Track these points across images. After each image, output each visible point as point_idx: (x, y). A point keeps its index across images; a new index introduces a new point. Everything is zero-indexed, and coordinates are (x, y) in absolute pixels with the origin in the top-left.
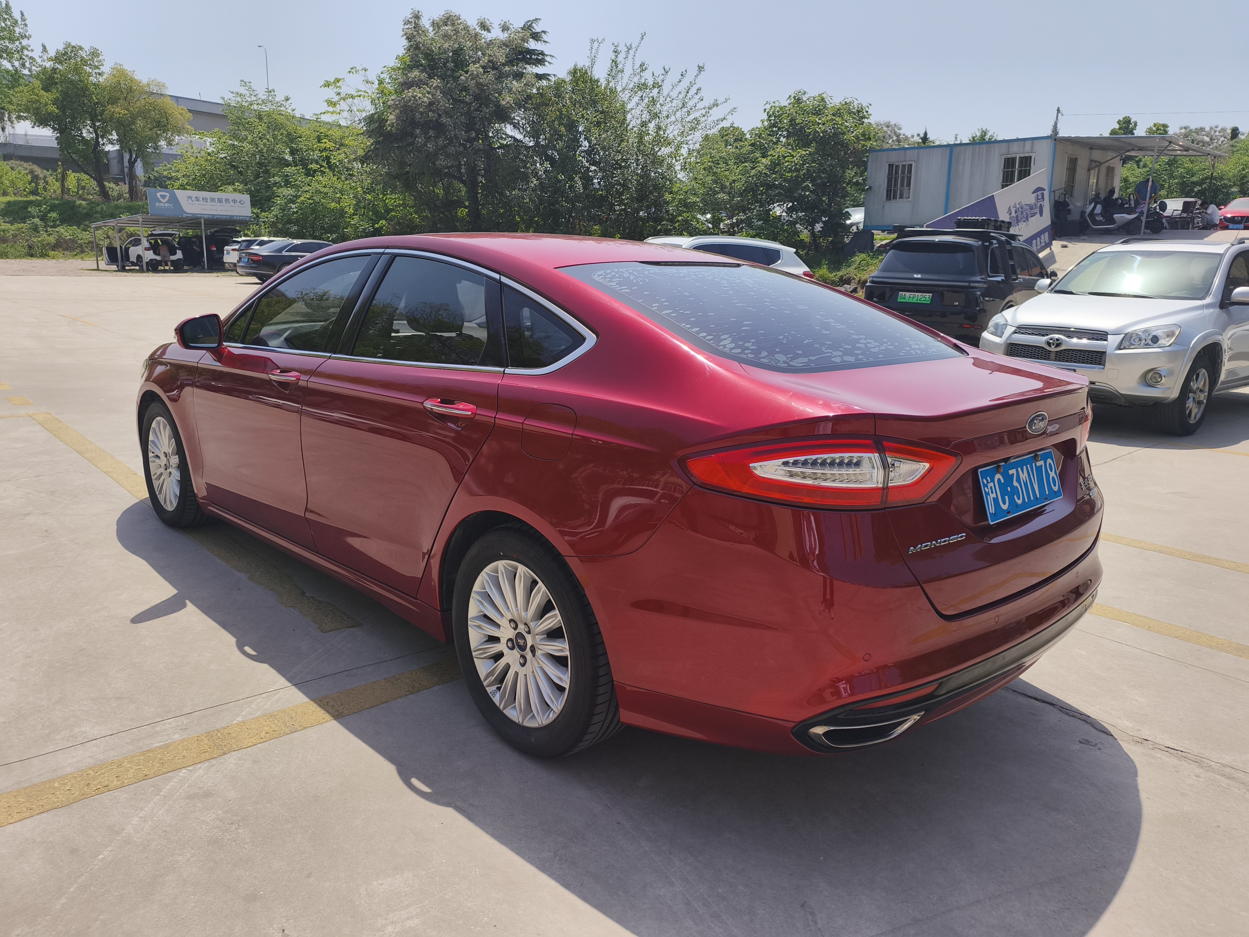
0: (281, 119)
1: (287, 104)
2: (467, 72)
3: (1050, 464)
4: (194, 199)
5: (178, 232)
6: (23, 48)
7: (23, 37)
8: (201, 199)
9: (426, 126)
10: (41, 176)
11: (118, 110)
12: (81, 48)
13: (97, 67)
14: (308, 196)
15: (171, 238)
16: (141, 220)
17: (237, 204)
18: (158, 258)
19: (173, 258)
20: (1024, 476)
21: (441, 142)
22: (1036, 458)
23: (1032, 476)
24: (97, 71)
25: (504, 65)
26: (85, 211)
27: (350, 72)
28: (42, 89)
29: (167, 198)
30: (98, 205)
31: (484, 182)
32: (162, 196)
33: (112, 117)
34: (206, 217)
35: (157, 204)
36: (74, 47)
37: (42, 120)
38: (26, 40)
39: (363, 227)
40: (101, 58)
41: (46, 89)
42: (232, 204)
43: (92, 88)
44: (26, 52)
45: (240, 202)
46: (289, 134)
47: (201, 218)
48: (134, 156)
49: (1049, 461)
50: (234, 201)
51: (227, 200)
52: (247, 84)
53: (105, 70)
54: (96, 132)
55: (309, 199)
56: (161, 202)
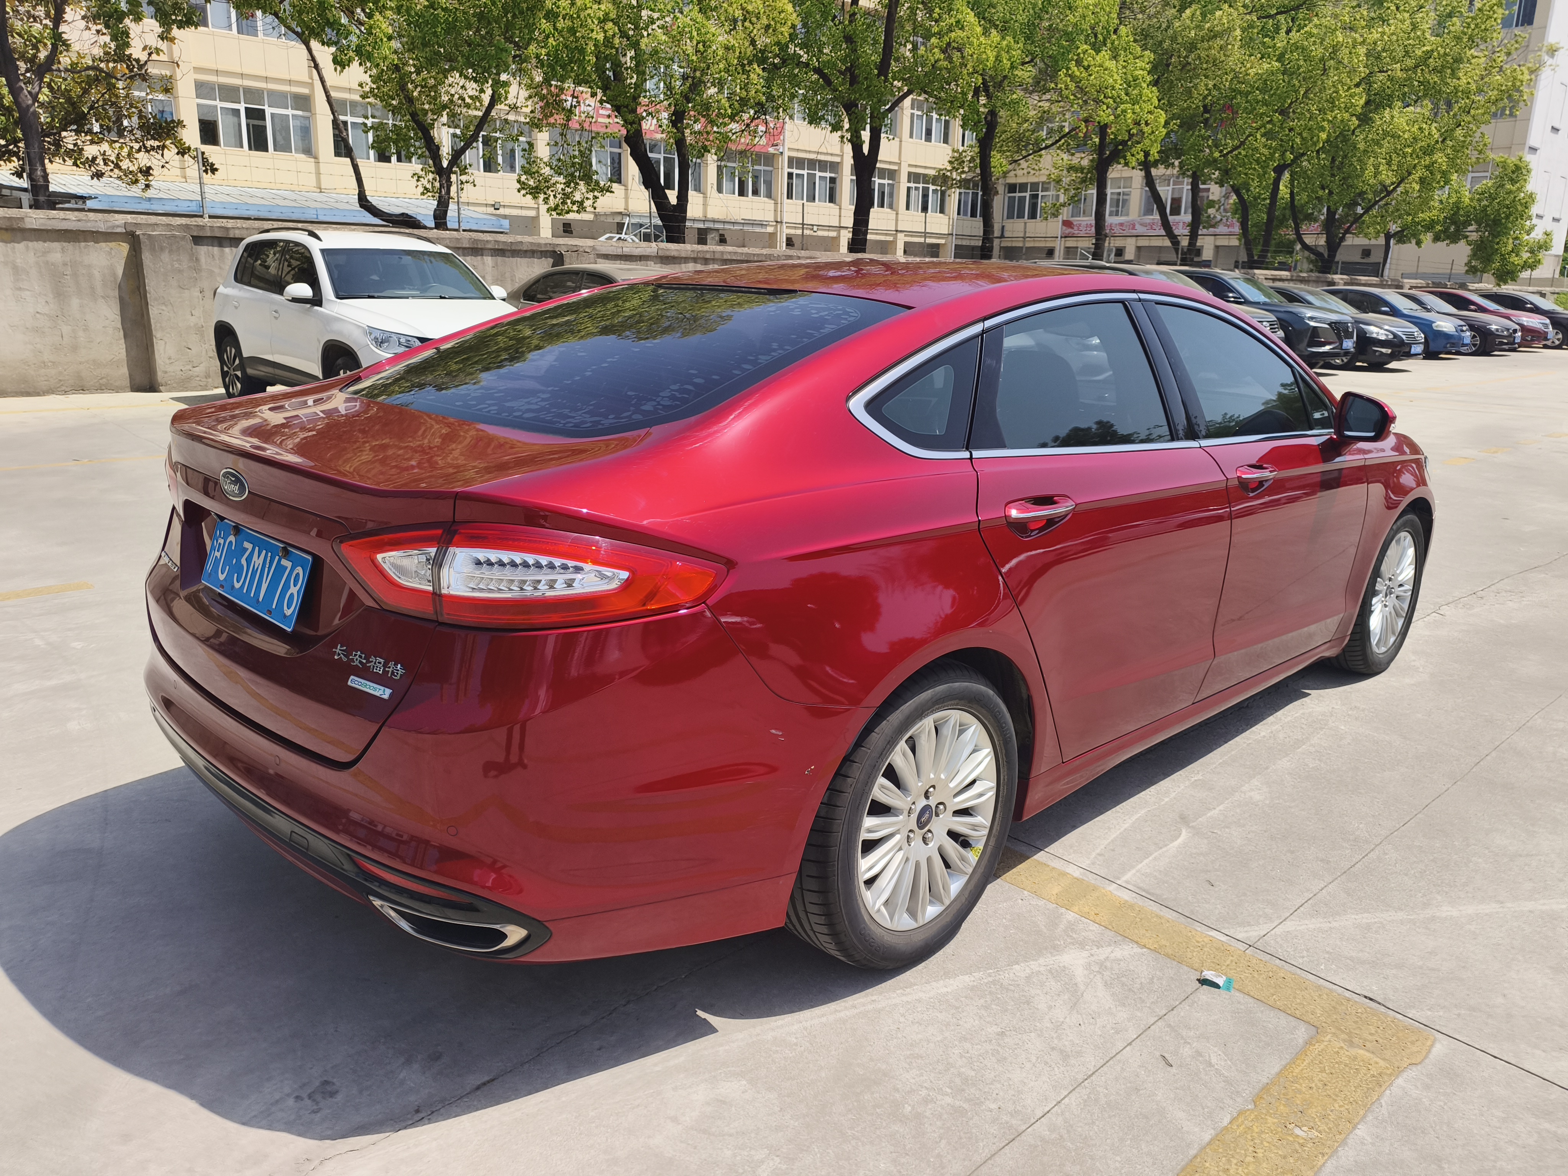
3: (298, 574)
20: (258, 561)
22: (286, 553)
23: (266, 569)
49: (299, 570)
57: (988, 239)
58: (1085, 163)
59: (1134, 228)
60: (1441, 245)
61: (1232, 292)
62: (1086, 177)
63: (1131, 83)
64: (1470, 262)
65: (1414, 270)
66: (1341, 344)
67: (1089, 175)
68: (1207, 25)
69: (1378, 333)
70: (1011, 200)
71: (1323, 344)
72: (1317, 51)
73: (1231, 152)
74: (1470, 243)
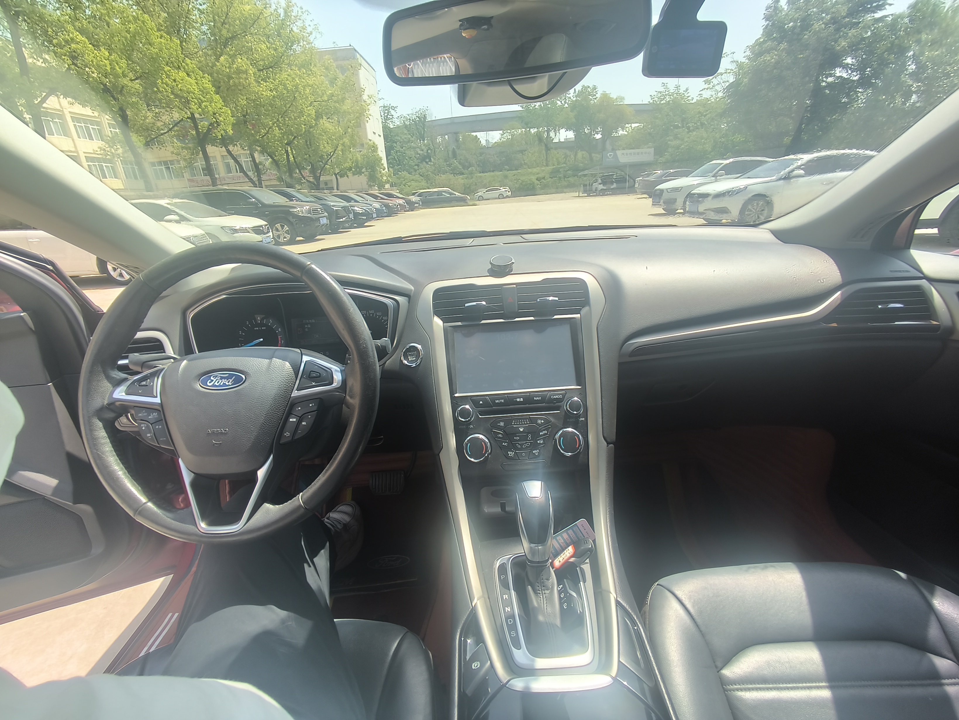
4: (625, 154)
5: (615, 173)
8: (628, 154)
10: (569, 155)
11: (602, 115)
12: (589, 87)
16: (598, 169)
18: (605, 188)
24: (595, 97)
25: (844, 18)
28: (570, 111)
29: (612, 156)
31: (809, 116)
32: (610, 155)
33: (598, 120)
34: (630, 163)
35: (607, 160)
36: (586, 87)
40: (597, 90)
41: (572, 111)
42: (644, 154)
43: (591, 107)
45: (648, 153)
47: (628, 164)
48: (606, 138)
50: (646, 153)
51: (642, 153)
52: (665, 85)
53: (598, 96)
54: (591, 129)
55: (686, 146)
56: (609, 158)
59: (225, 180)
60: (357, 176)
61: (294, 198)
64: (368, 182)
71: (342, 217)
72: (290, 87)
73: (264, 136)
74: (365, 176)
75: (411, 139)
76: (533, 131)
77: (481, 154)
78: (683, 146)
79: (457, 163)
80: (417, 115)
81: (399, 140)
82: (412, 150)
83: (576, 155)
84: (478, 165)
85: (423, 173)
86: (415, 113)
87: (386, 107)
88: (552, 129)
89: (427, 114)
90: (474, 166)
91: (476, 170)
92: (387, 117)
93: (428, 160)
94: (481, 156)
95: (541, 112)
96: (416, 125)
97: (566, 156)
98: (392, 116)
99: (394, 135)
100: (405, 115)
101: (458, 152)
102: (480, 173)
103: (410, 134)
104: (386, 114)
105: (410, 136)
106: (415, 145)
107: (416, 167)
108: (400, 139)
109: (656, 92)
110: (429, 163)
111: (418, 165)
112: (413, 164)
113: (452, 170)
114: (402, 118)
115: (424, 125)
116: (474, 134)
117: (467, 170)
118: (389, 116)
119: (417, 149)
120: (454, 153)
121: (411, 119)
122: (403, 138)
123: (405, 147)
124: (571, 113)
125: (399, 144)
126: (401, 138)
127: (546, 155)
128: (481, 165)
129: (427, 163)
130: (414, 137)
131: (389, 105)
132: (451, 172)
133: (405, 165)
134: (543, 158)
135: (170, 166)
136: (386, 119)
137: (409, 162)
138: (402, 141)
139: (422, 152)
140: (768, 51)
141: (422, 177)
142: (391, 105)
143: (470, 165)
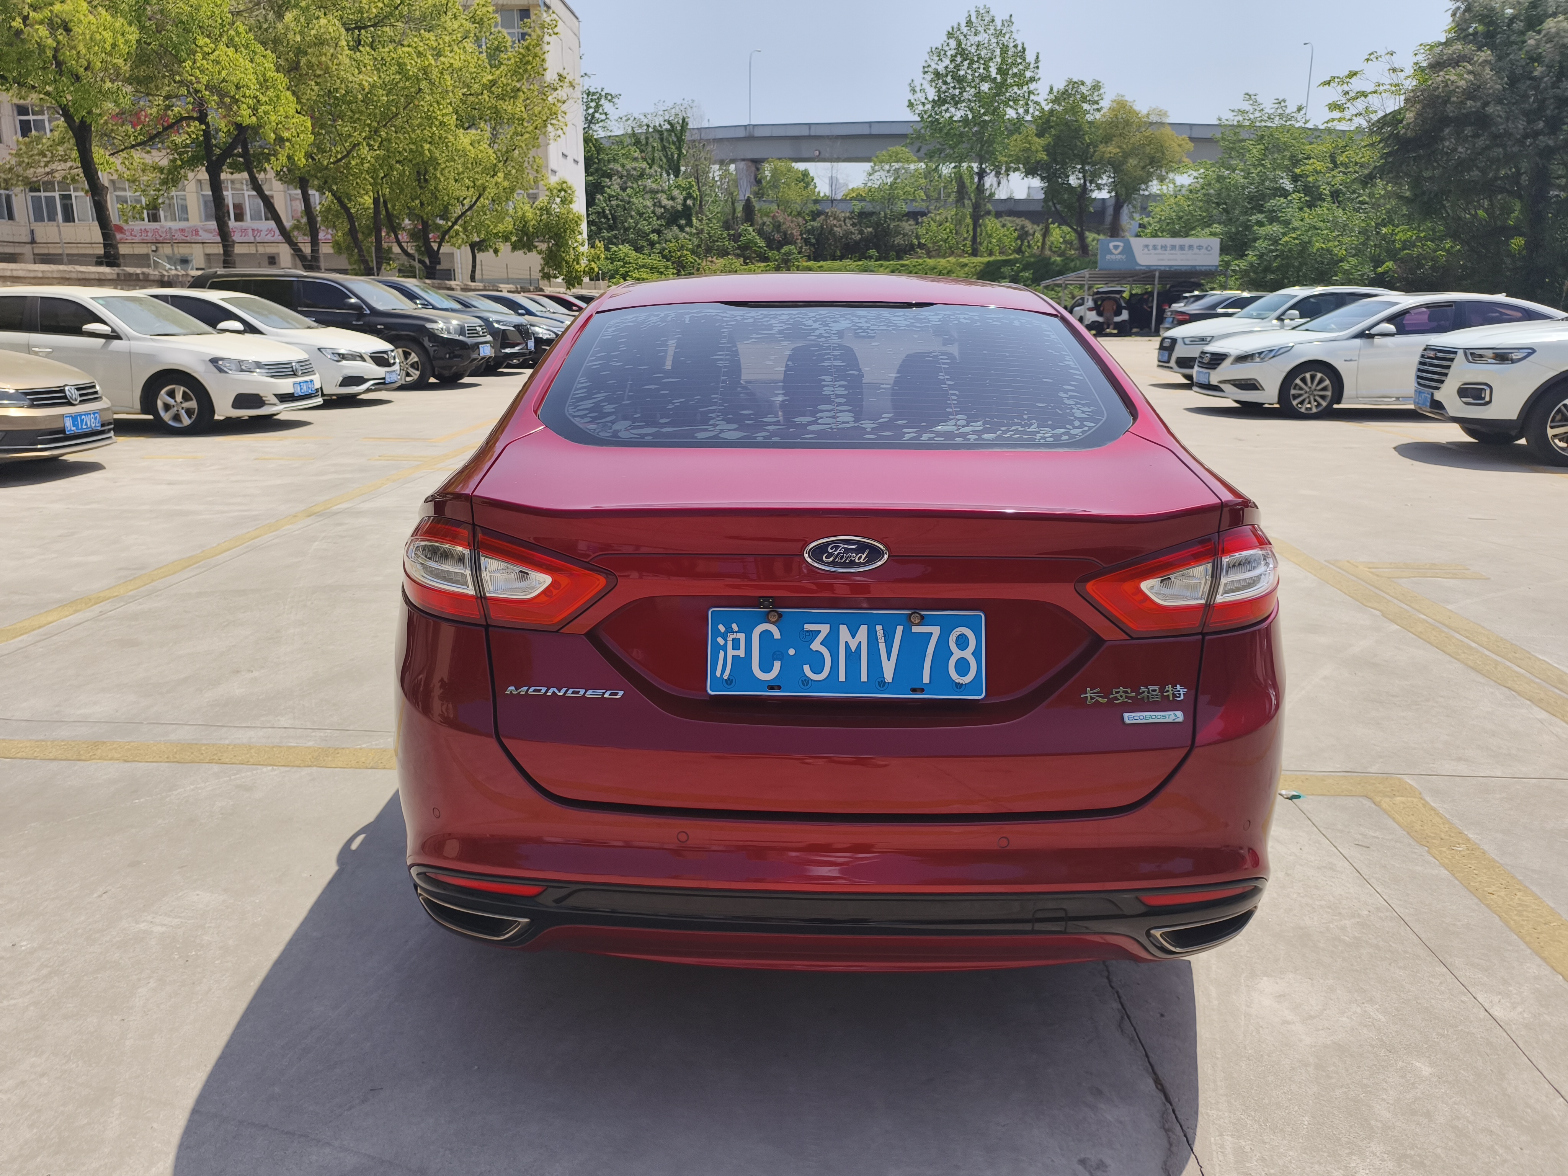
0: (1285, 138)
1: (1299, 116)
2: (1539, 32)
4: (1151, 247)
5: (1127, 291)
6: (1030, 92)
7: (1032, 80)
8: (1159, 247)
9: (1461, 121)
10: (1031, 231)
11: (1111, 150)
12: (1083, 83)
13: (1097, 103)
14: (1293, 235)
15: (1118, 296)
16: (1087, 276)
17: (1203, 251)
18: (1101, 319)
19: (1117, 319)
21: (1481, 143)
24: (1096, 107)
26: (1058, 268)
27: (1368, 60)
28: (1036, 135)
29: (1120, 249)
30: (1073, 260)
32: (1116, 247)
33: (1102, 158)
34: (1162, 268)
35: (1108, 257)
36: (1075, 83)
37: (1030, 171)
38: (1034, 83)
39: (1359, 273)
40: (1102, 91)
41: (1040, 135)
42: (1196, 251)
43: (1086, 128)
44: (1032, 97)
45: (1207, 248)
46: (1293, 156)
47: (1155, 270)
48: (1121, 199)
50: (1200, 247)
51: (1191, 247)
52: (1253, 97)
53: (1105, 104)
54: (1084, 177)
55: (1294, 239)
56: (1113, 254)
57: (111, 245)
58: (165, 163)
59: (197, 234)
60: (519, 253)
61: (418, 299)
62: (167, 178)
63: (264, 84)
64: (543, 269)
65: (505, 276)
66: (527, 345)
67: (170, 176)
68: (313, 32)
69: (542, 333)
70: (36, 201)
71: (513, 346)
72: (412, 70)
73: (340, 160)
74: (540, 252)
75: (648, 171)
76: (947, 169)
77: (815, 215)
78: (1286, 239)
79: (754, 234)
80: (666, 118)
81: (618, 171)
82: (648, 196)
83: (1046, 233)
84: (806, 241)
85: (670, 252)
86: (662, 113)
87: (594, 94)
88: (992, 171)
89: (689, 115)
90: (795, 243)
91: (799, 253)
92: (593, 117)
93: (683, 222)
94: (814, 220)
95: (967, 129)
96: (662, 140)
97: (1023, 235)
98: (606, 114)
99: (606, 158)
100: (636, 115)
101: (757, 205)
102: (809, 259)
103: (645, 159)
104: (591, 111)
105: (644, 165)
106: (654, 186)
107: (654, 237)
108: (620, 169)
109: (1233, 111)
110: (687, 229)
111: (659, 232)
112: (647, 229)
113: (739, 248)
114: (629, 122)
115: (680, 140)
116: (801, 166)
117: (778, 251)
118: (597, 115)
119: (659, 195)
120: (748, 207)
121: (652, 125)
122: (628, 167)
123: (632, 188)
124: (1037, 140)
125: (619, 181)
126: (623, 166)
127: (975, 230)
128: (813, 241)
129: (681, 228)
130: (656, 167)
131: (599, 90)
132: (738, 252)
133: (626, 230)
134: (965, 236)
135: (73, 194)
136: (590, 120)
137: (637, 224)
138: (625, 173)
139: (671, 203)
140: (1456, 62)
141: (668, 260)
142: (605, 91)
143: (787, 240)
